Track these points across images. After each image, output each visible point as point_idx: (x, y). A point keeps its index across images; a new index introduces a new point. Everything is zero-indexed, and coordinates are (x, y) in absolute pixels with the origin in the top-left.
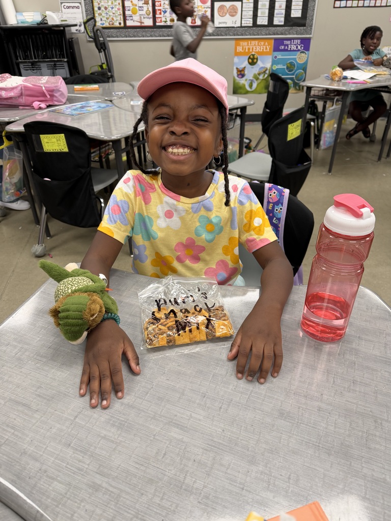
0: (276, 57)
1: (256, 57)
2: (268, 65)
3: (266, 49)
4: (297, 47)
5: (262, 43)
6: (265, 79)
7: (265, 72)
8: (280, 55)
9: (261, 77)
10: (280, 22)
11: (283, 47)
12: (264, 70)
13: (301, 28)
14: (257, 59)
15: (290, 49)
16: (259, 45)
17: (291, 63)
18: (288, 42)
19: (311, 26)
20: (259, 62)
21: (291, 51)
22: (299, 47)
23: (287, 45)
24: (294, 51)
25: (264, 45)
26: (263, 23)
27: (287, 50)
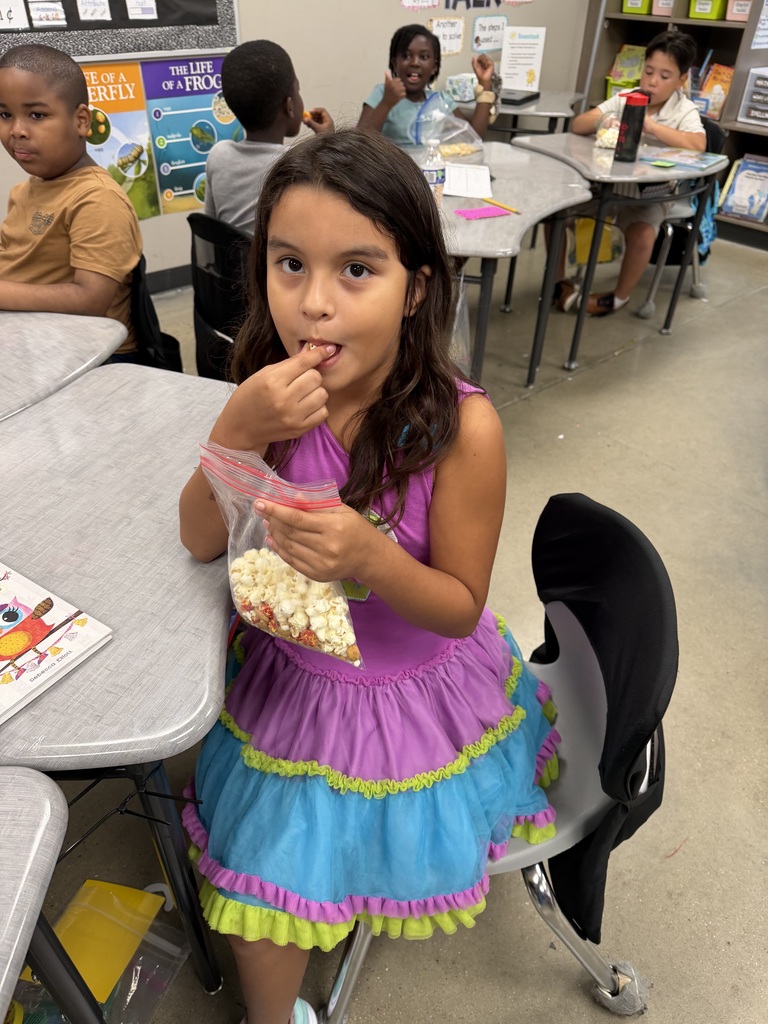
0: (157, 114)
1: (100, 117)
2: (143, 139)
3: (126, 92)
4: (207, 82)
5: (111, 77)
6: (143, 179)
7: (137, 158)
8: (167, 108)
9: (131, 174)
10: (145, 10)
11: (170, 85)
12: (134, 153)
13: (206, 28)
14: (106, 123)
15: (191, 87)
16: (101, 84)
17: (201, 126)
18: (182, 70)
19: (231, 22)
20: (114, 132)
21: (192, 93)
22: (213, 82)
23: (181, 78)
24: (200, 92)
25: (116, 81)
26: (98, 17)
27: (182, 93)
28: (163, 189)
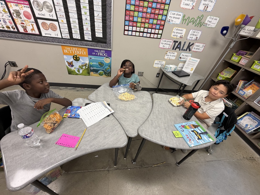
0: (91, 58)
1: (78, 57)
2: (87, 62)
3: (84, 53)
4: (103, 54)
5: (80, 50)
6: (87, 69)
7: (86, 65)
8: (93, 58)
9: (84, 67)
10: (89, 38)
11: (94, 53)
12: (85, 64)
13: (104, 44)
14: (79, 58)
15: (99, 55)
16: (78, 51)
17: (101, 63)
18: (98, 51)
19: (110, 44)
20: (80, 60)
21: (99, 56)
22: (105, 55)
23: (97, 53)
24: (101, 56)
25: (82, 51)
26: (77, 38)
27: (97, 55)
28: (91, 72)
